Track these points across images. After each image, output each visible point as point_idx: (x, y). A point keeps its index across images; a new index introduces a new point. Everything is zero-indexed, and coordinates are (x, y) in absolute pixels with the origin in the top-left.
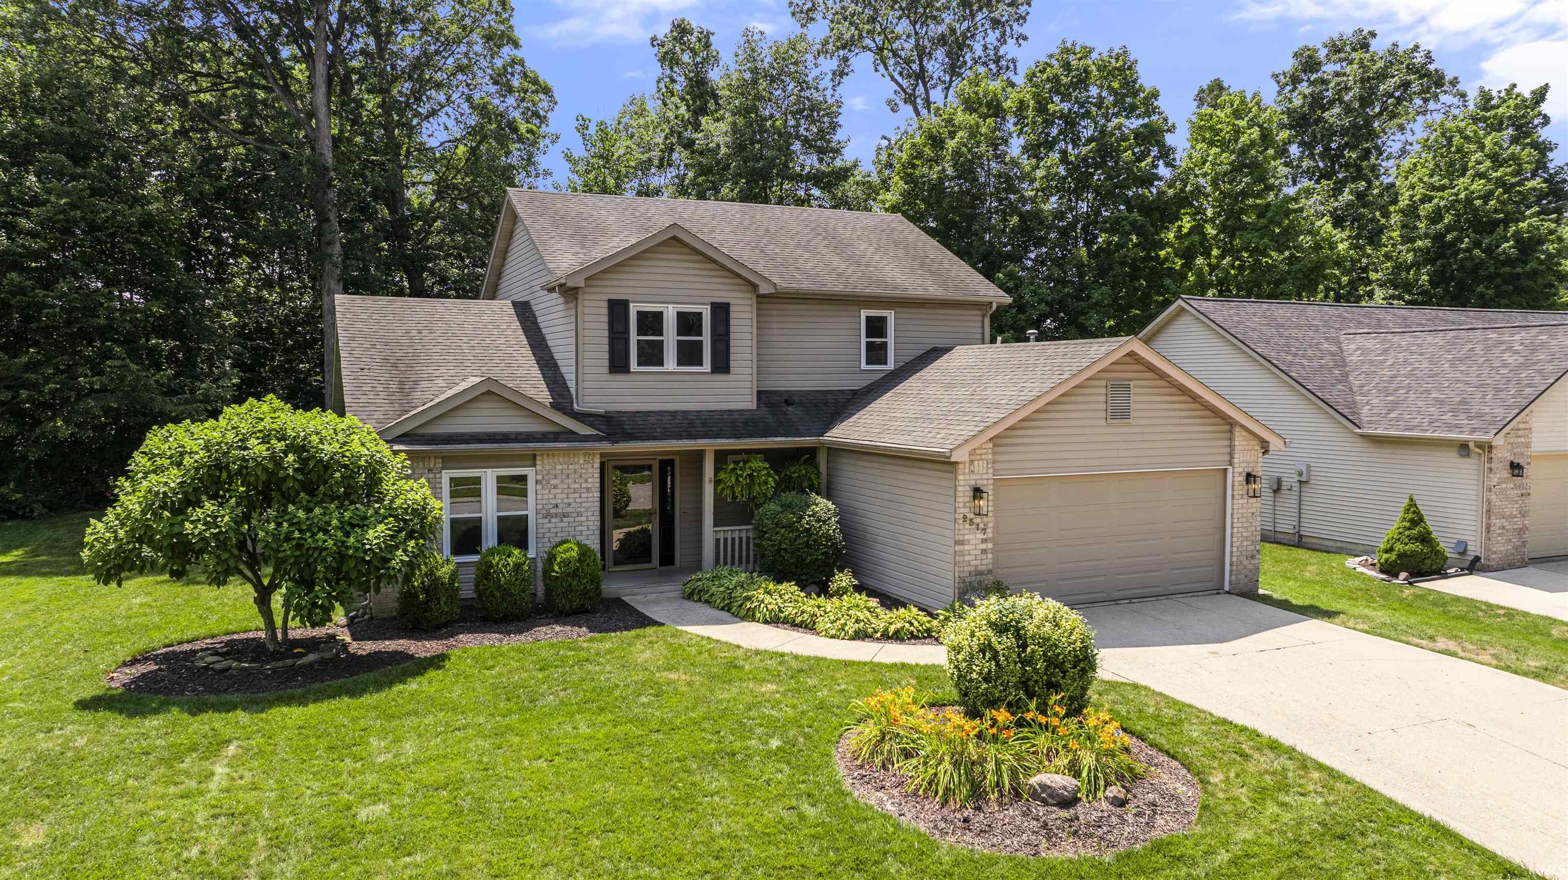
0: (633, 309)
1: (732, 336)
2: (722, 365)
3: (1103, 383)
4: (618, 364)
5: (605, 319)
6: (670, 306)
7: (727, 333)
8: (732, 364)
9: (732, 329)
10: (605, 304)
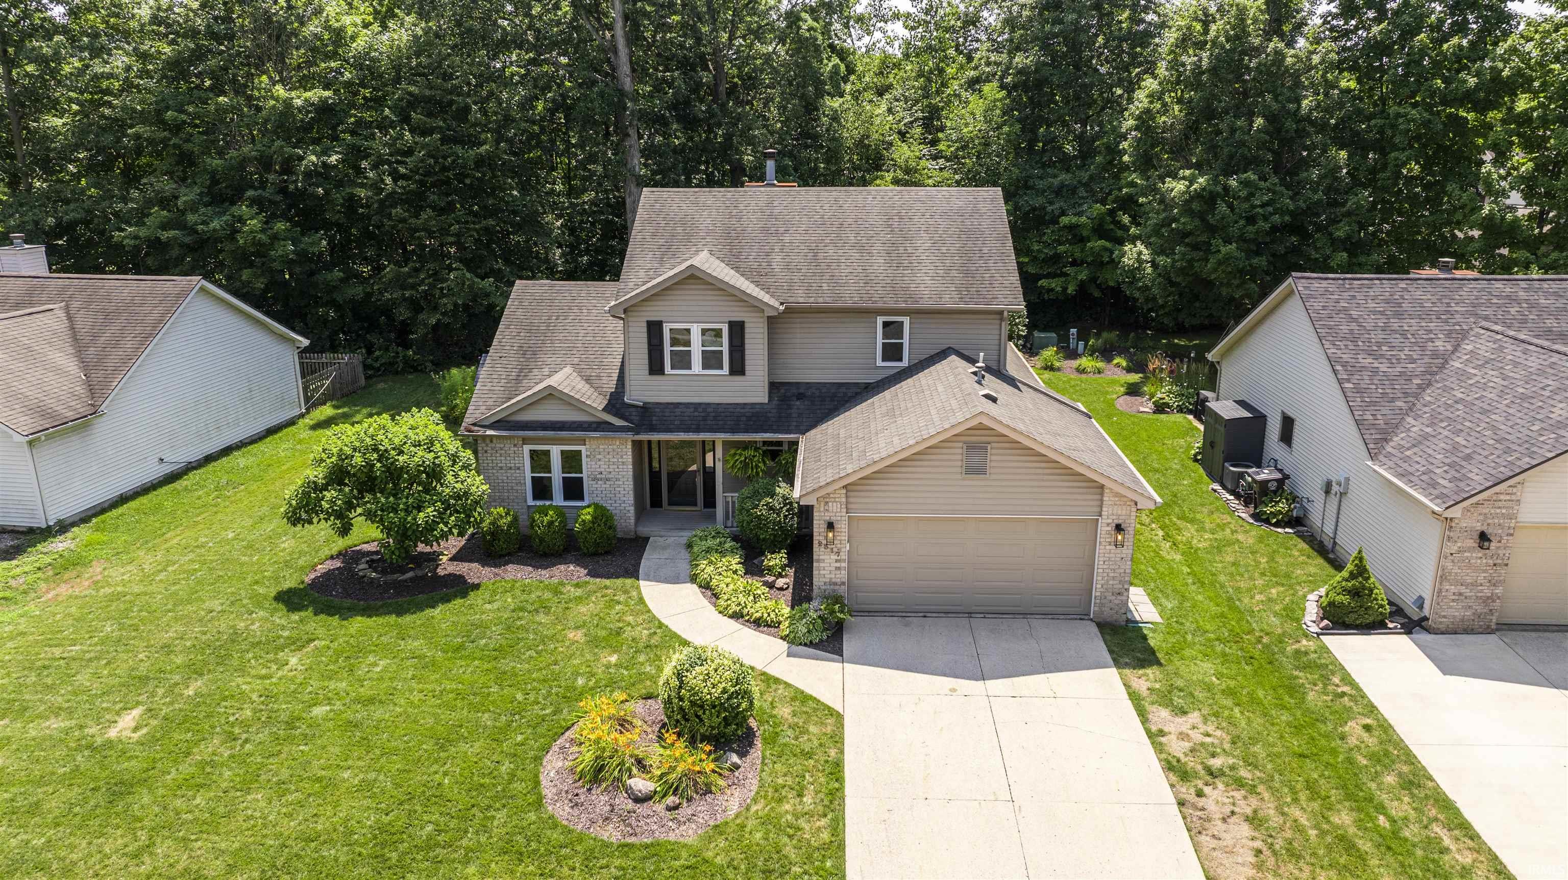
0: (666, 328)
1: (747, 346)
2: (738, 369)
3: (960, 445)
4: (656, 367)
5: (645, 335)
6: (695, 325)
7: (742, 344)
8: (747, 368)
9: (747, 341)
10: (645, 325)
